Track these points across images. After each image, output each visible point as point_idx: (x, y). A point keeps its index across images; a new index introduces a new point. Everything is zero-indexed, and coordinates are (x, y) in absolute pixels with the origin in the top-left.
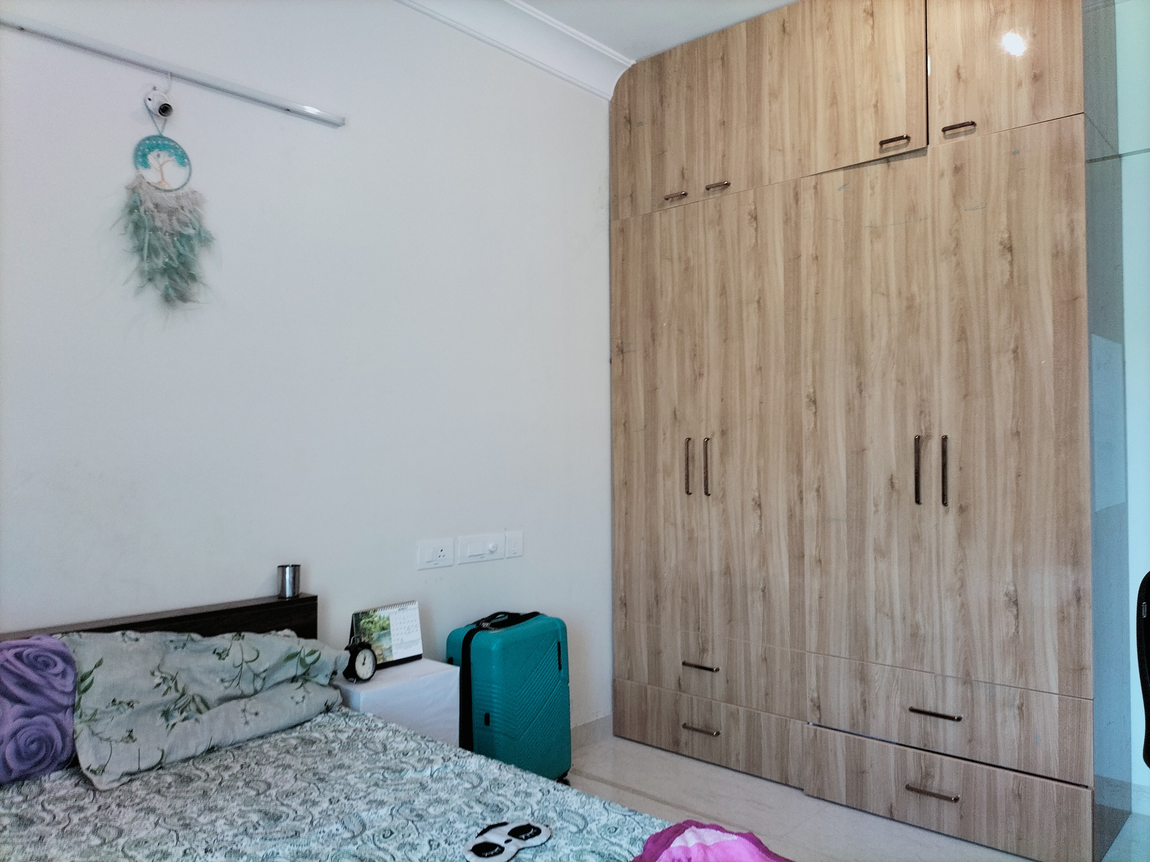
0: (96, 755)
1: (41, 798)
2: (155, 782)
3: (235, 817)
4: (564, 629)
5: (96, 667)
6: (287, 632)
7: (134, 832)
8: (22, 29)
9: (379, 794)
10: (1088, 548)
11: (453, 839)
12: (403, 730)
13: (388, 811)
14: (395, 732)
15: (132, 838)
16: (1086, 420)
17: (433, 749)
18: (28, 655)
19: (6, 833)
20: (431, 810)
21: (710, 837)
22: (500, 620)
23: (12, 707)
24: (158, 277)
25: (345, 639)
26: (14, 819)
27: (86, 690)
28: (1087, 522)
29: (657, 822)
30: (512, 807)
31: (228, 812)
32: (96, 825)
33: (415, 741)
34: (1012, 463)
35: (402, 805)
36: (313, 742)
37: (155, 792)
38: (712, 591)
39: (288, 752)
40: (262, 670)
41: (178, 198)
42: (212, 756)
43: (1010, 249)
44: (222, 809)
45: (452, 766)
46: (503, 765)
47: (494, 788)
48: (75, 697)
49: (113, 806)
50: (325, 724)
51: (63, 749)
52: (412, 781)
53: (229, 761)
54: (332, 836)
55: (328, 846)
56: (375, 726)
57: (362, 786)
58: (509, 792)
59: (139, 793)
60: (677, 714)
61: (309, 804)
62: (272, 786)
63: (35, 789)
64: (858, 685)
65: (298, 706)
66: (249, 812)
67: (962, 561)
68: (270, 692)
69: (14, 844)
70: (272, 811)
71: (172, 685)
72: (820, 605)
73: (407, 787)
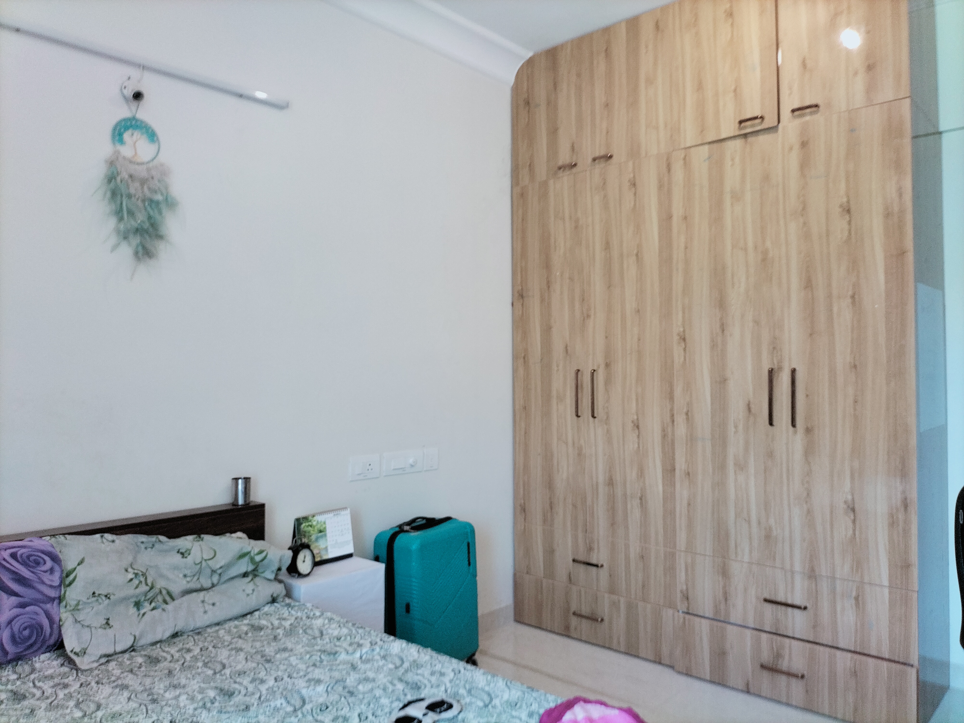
0: (78, 639)
1: (32, 676)
2: (128, 662)
3: (195, 693)
4: (473, 531)
5: (79, 564)
6: (239, 534)
7: (111, 706)
8: (18, 30)
9: (317, 673)
10: (914, 463)
11: (379, 712)
12: (337, 618)
13: (324, 688)
14: (330, 620)
15: (109, 711)
16: (913, 356)
17: (363, 635)
18: (21, 556)
19: (3, 706)
20: (360, 687)
21: (596, 711)
22: (418, 524)
23: (8, 599)
24: (131, 236)
25: (288, 541)
26: (9, 694)
27: (70, 584)
28: (913, 442)
29: (551, 698)
30: (429, 685)
31: (189, 688)
32: (79, 699)
33: (348, 628)
34: (851, 391)
35: (336, 683)
36: (260, 628)
37: (128, 671)
38: (597, 499)
39: (240, 637)
40: (218, 566)
41: (148, 170)
42: (176, 640)
43: (849, 211)
44: (184, 687)
45: (378, 649)
46: (421, 648)
47: (414, 667)
48: (61, 590)
49: (93, 684)
50: (272, 612)
51: (51, 635)
52: (344, 663)
53: (190, 645)
54: (277, 709)
55: (274, 718)
56: (314, 614)
57: (302, 666)
58: (426, 672)
59: (115, 672)
60: (568, 603)
61: (258, 682)
62: (227, 667)
63: (27, 668)
64: (720, 579)
65: (249, 597)
66: (207, 688)
67: (809, 473)
68: (224, 586)
69: (9, 716)
70: (226, 687)
71: (142, 579)
72: (688, 511)
73: (341, 667)
